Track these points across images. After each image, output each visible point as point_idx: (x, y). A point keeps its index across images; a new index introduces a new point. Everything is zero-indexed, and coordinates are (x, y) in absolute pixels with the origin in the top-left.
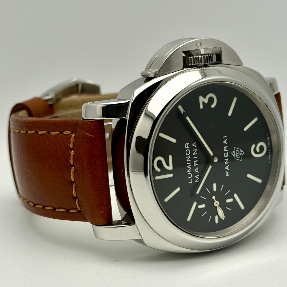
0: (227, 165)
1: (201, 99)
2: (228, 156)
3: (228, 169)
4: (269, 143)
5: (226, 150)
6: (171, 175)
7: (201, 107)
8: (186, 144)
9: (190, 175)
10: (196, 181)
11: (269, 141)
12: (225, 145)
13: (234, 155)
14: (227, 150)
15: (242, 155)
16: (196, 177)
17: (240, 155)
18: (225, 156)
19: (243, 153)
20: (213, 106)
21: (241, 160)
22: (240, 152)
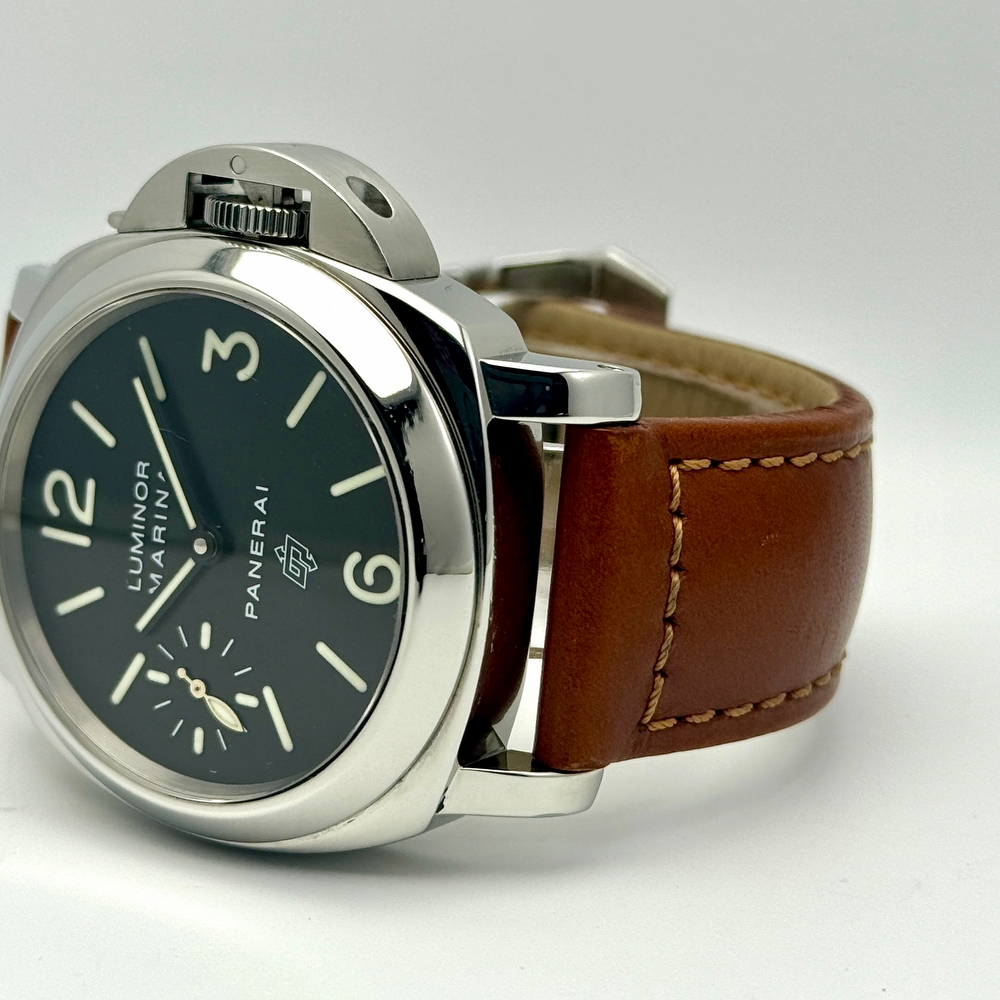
0: (254, 582)
1: (211, 340)
2: (261, 554)
3: (254, 595)
5: (258, 534)
6: (83, 541)
7: (206, 365)
8: (140, 463)
9: (135, 566)
10: (152, 591)
12: (259, 516)
13: (285, 559)
14: (262, 535)
15: (310, 570)
16: (153, 576)
17: (302, 570)
18: (252, 552)
19: (312, 566)
20: (243, 375)
21: (304, 587)
22: (304, 558)
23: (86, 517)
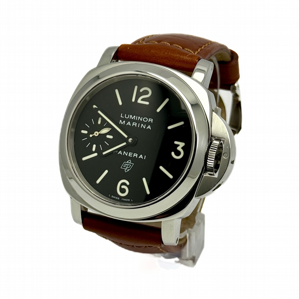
0: (123, 153)
1: (182, 144)
2: (129, 156)
3: (119, 153)
4: (125, 200)
5: (134, 155)
6: (133, 100)
7: (176, 143)
8: (152, 120)
9: (127, 116)
10: (121, 121)
11: (127, 200)
12: (138, 156)
13: (128, 163)
14: (134, 156)
16: (124, 121)
17: (125, 168)
18: (130, 153)
19: (126, 171)
22: (128, 168)
23: (139, 101)
